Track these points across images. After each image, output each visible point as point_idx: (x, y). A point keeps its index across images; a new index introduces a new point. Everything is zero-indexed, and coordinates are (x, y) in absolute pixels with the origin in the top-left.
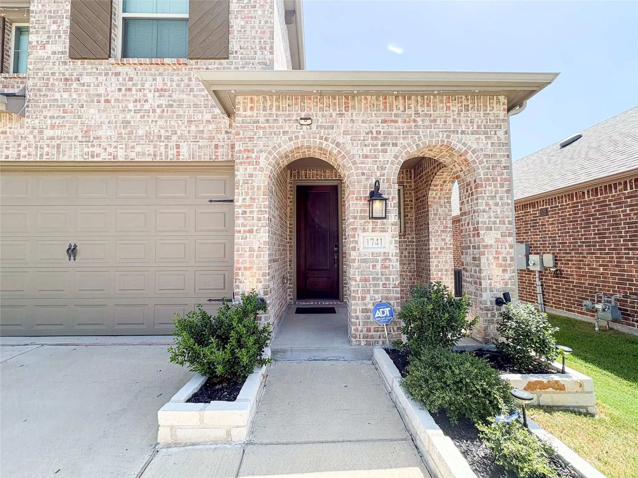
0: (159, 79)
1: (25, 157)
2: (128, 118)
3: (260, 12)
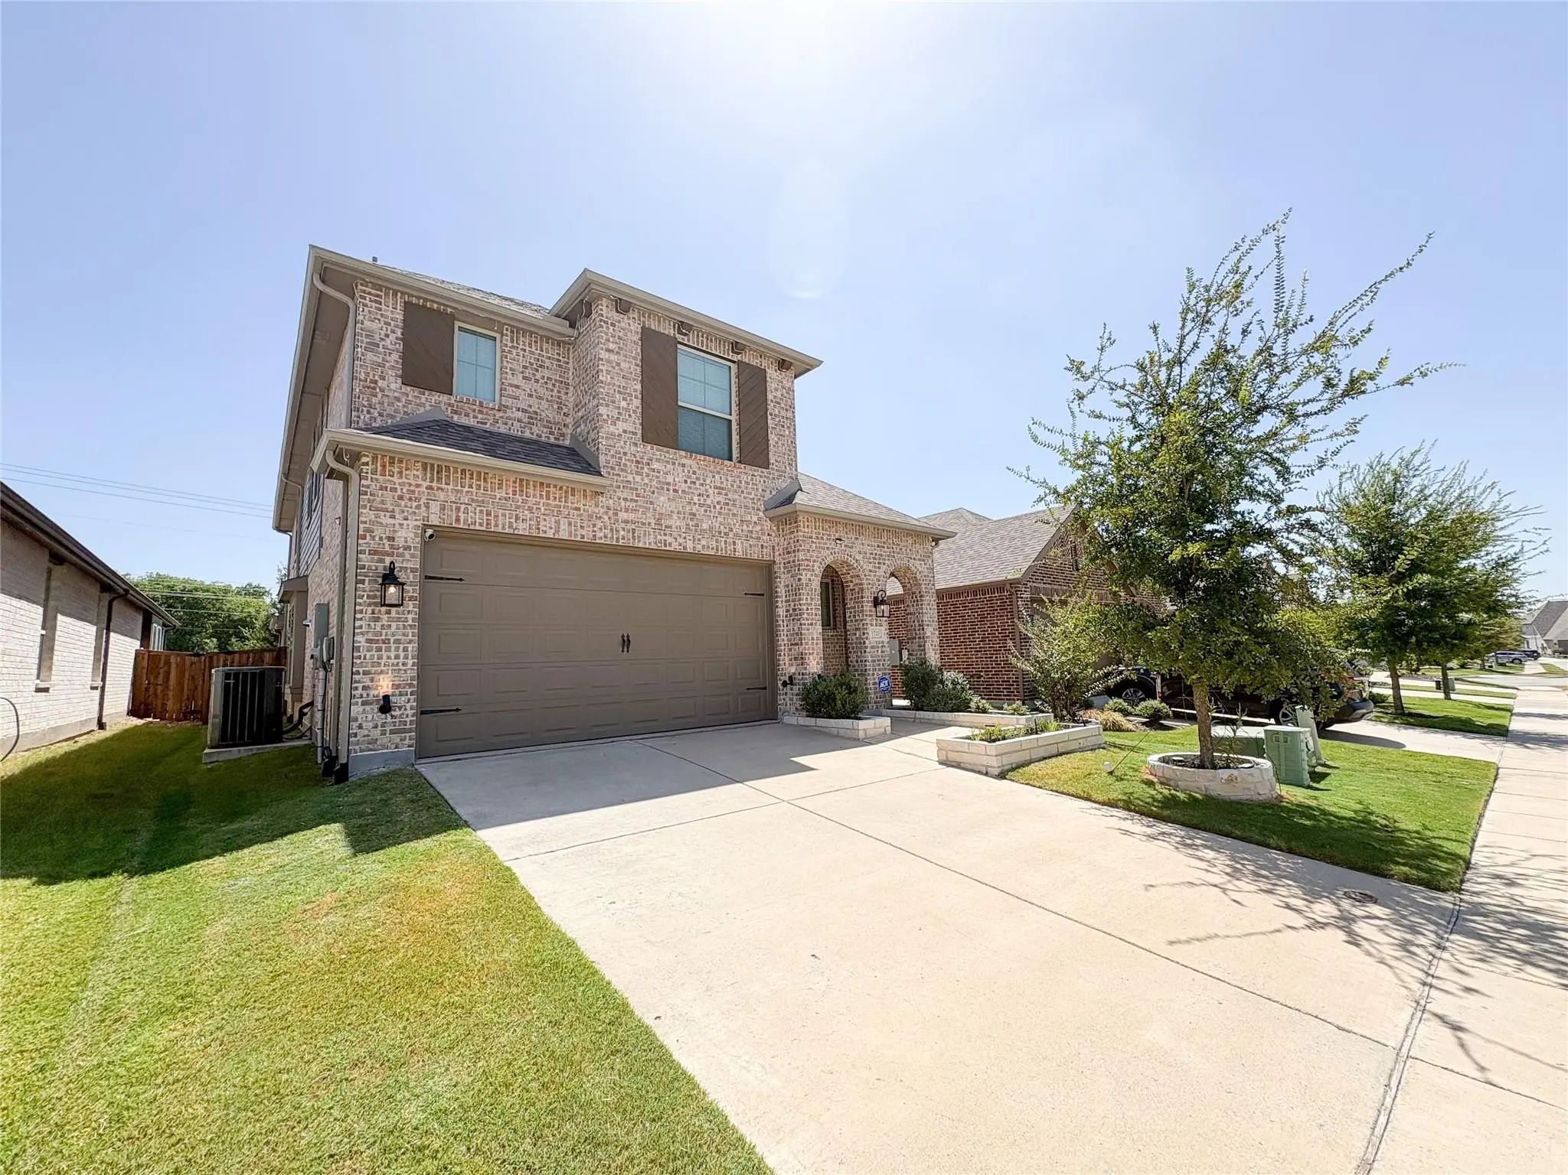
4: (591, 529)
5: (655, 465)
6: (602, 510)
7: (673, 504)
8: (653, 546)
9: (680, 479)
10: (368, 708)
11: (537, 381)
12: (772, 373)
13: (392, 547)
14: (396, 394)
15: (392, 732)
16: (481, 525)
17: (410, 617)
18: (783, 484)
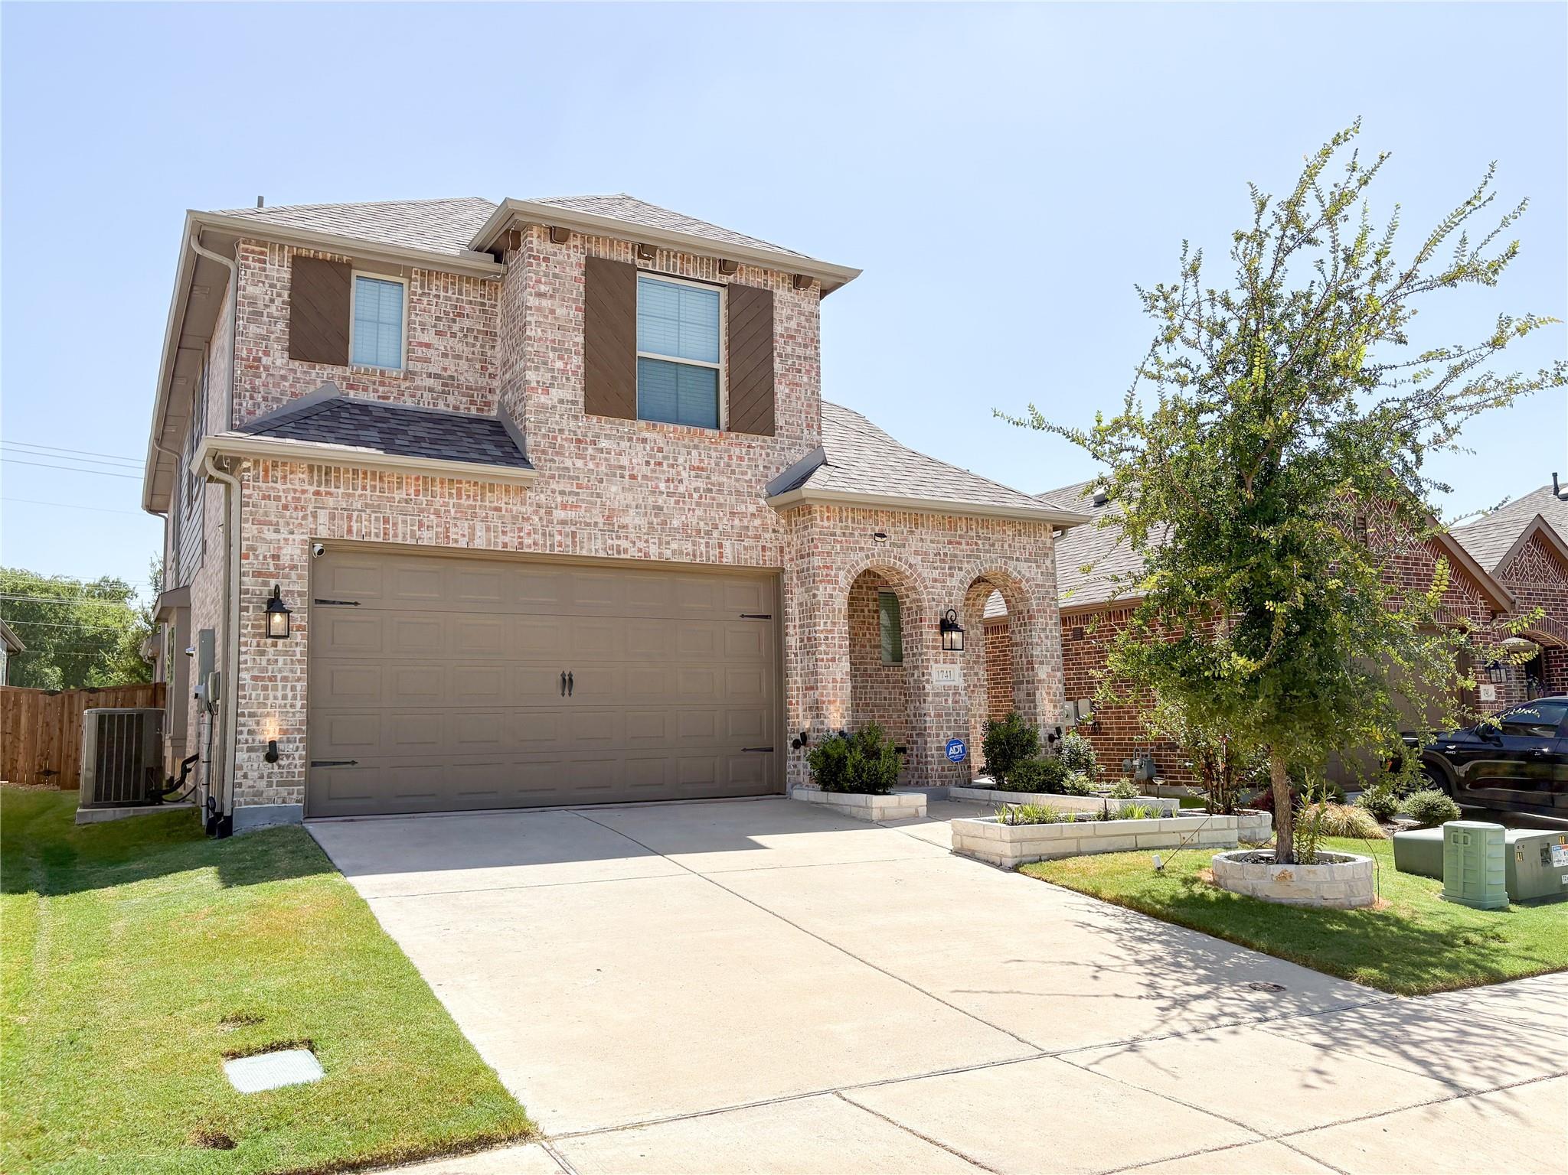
0: (694, 453)
1: (529, 546)
2: (660, 502)
3: (805, 379)
4: (516, 535)
5: (604, 444)
6: (530, 510)
7: (630, 496)
8: (602, 554)
9: (638, 460)
10: (253, 755)
11: (454, 335)
12: (783, 295)
13: (277, 567)
14: (283, 372)
15: (279, 784)
16: (377, 535)
17: (298, 649)
18: (796, 456)
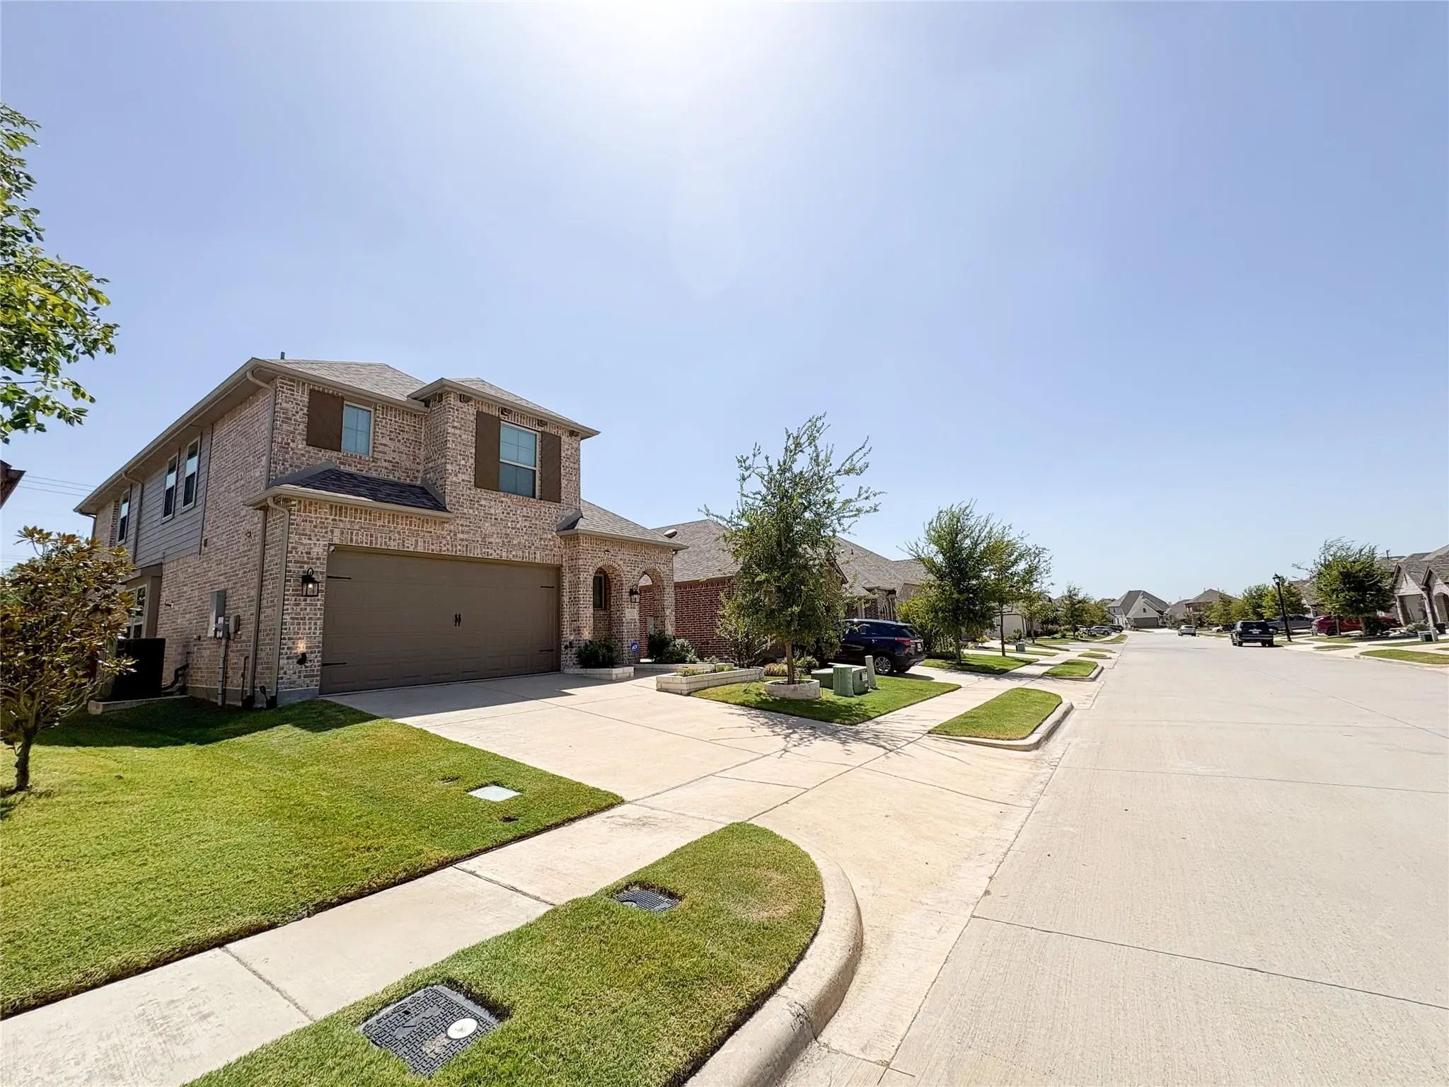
1: (445, 551)
3: (574, 478)
4: (438, 545)
5: (483, 502)
6: (446, 533)
7: (494, 528)
8: (480, 556)
9: (499, 511)
10: (290, 661)
11: (399, 441)
12: (565, 438)
13: (308, 558)
14: (303, 452)
15: (305, 677)
16: (366, 543)
17: (319, 603)
18: (569, 513)
